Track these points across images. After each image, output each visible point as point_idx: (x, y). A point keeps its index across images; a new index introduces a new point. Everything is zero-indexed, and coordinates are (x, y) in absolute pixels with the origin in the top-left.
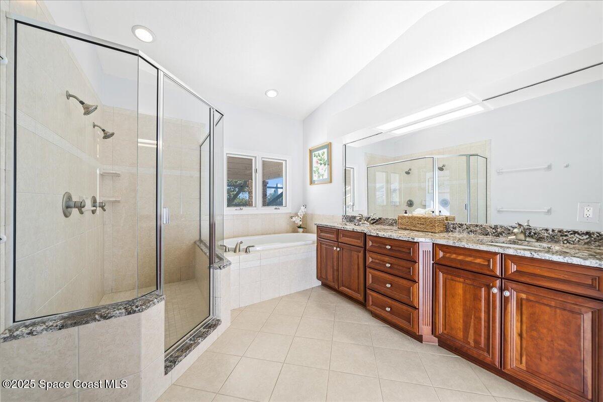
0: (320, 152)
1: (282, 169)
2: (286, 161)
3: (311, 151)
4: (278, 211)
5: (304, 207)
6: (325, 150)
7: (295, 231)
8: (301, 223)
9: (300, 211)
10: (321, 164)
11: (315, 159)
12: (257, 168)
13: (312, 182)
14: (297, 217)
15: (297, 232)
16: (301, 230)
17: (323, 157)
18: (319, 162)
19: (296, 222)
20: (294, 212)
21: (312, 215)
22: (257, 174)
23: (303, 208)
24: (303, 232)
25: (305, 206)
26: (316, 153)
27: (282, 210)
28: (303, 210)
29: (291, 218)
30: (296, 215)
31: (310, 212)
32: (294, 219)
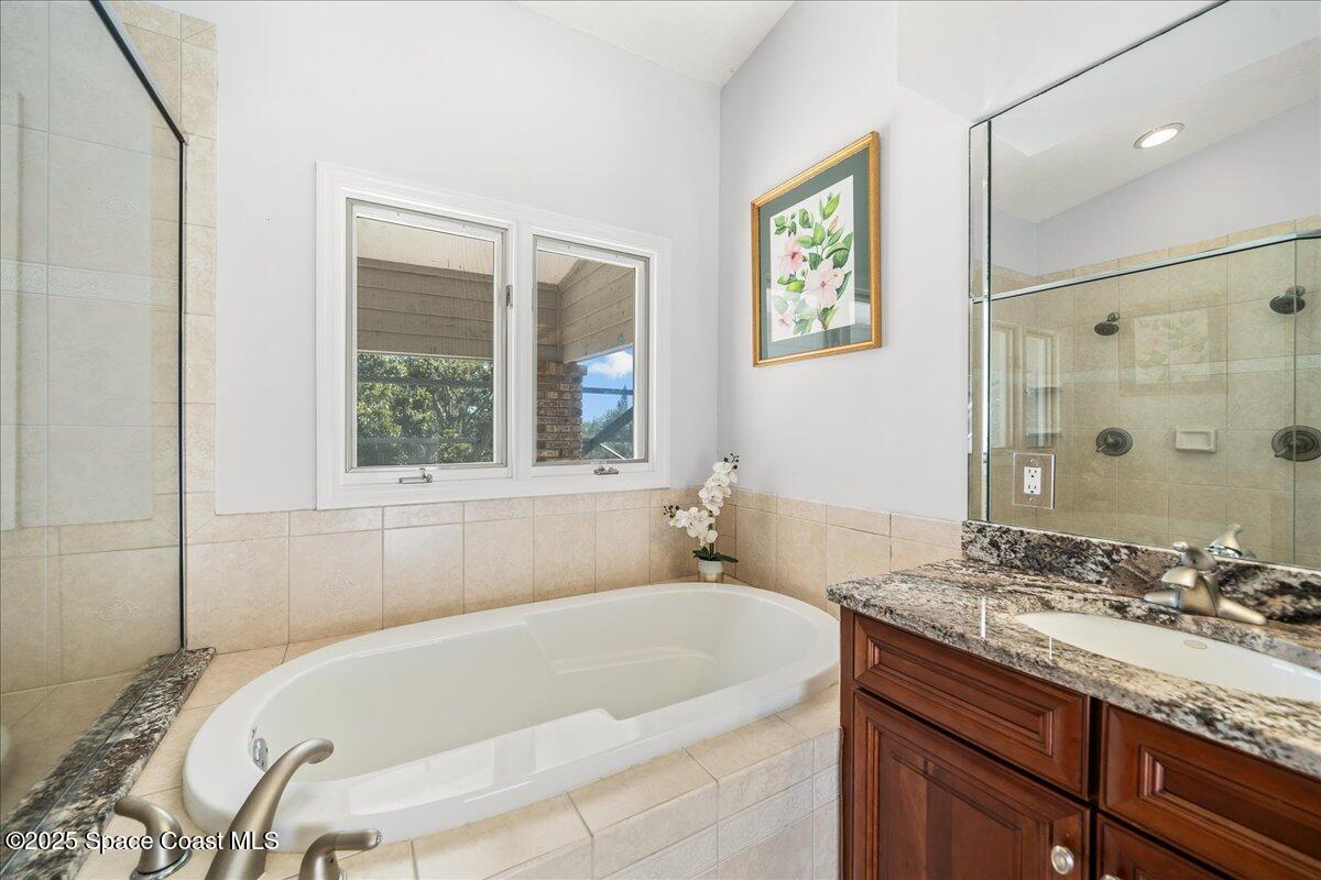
0: (812, 205)
1: (632, 313)
2: (647, 260)
3: (761, 214)
4: (608, 483)
5: (729, 465)
6: (845, 188)
7: (683, 572)
8: (712, 536)
9: (710, 483)
10: (815, 262)
11: (779, 245)
12: (512, 281)
13: (761, 354)
14: (694, 510)
15: (698, 577)
16: (712, 569)
17: (826, 224)
18: (805, 252)
19: (692, 534)
20: (680, 484)
21: (765, 500)
22: (512, 313)
23: (721, 469)
24: (721, 579)
25: (733, 461)
26: (787, 213)
27: (630, 477)
28: (726, 481)
29: (671, 511)
30: (691, 498)
31: (753, 484)
32: (682, 519)
